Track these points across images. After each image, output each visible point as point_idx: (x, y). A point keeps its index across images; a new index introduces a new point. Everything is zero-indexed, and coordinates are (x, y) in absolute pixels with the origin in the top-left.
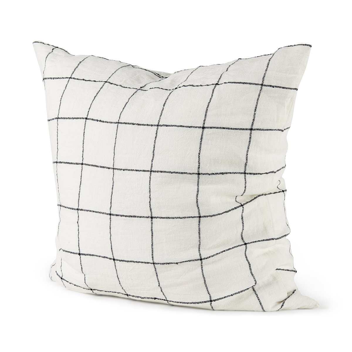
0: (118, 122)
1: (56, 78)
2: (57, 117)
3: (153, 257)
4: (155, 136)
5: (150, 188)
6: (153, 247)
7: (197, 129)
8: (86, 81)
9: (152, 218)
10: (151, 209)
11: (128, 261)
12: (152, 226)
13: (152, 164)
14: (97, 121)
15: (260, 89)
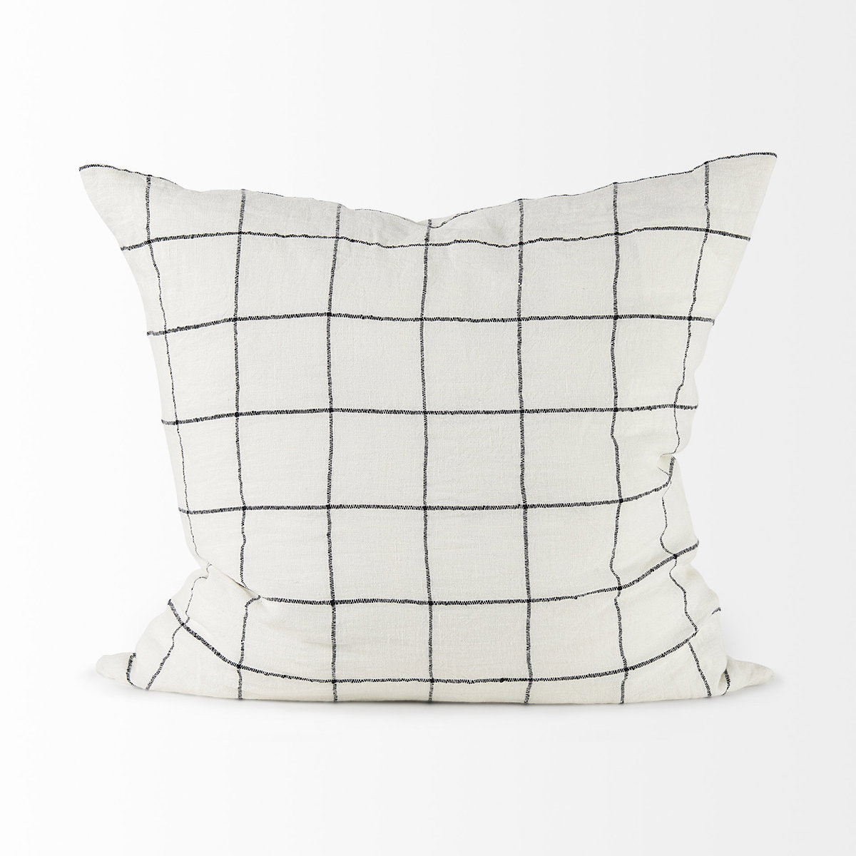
0: (419, 317)
1: (199, 236)
2: (233, 317)
3: (528, 589)
4: (517, 340)
5: (523, 446)
6: (529, 567)
7: (605, 320)
8: (283, 237)
9: (526, 507)
10: (523, 490)
11: (466, 603)
12: (525, 524)
13: (521, 397)
14: (363, 318)
15: (704, 238)
